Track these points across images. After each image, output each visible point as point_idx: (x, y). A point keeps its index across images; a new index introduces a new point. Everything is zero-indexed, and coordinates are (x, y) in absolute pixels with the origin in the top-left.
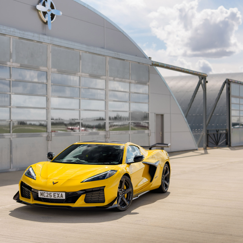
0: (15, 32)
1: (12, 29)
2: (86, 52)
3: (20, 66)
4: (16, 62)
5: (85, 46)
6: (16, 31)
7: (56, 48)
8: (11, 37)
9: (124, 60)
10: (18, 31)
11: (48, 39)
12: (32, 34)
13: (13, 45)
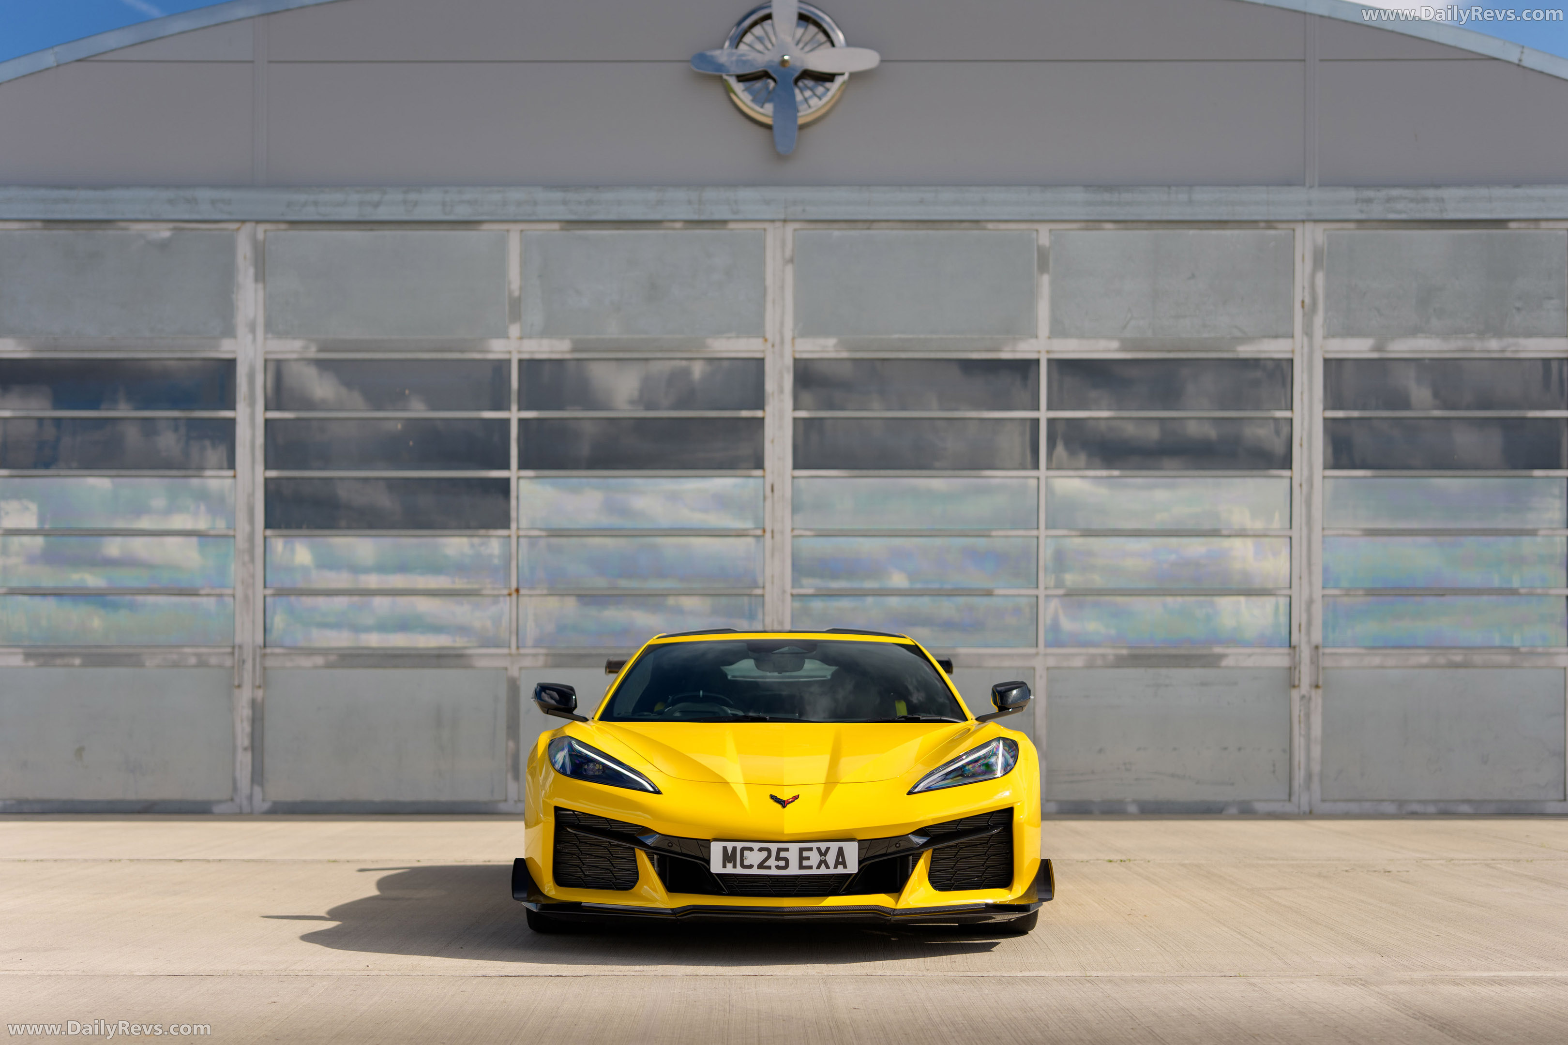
0: (535, 203)
1: (516, 195)
2: (1093, 224)
3: (574, 350)
4: (547, 331)
5: (1080, 195)
6: (540, 194)
7: (836, 233)
8: (516, 228)
9: (1500, 223)
10: (558, 195)
11: (767, 202)
12: (652, 195)
13: (524, 263)
